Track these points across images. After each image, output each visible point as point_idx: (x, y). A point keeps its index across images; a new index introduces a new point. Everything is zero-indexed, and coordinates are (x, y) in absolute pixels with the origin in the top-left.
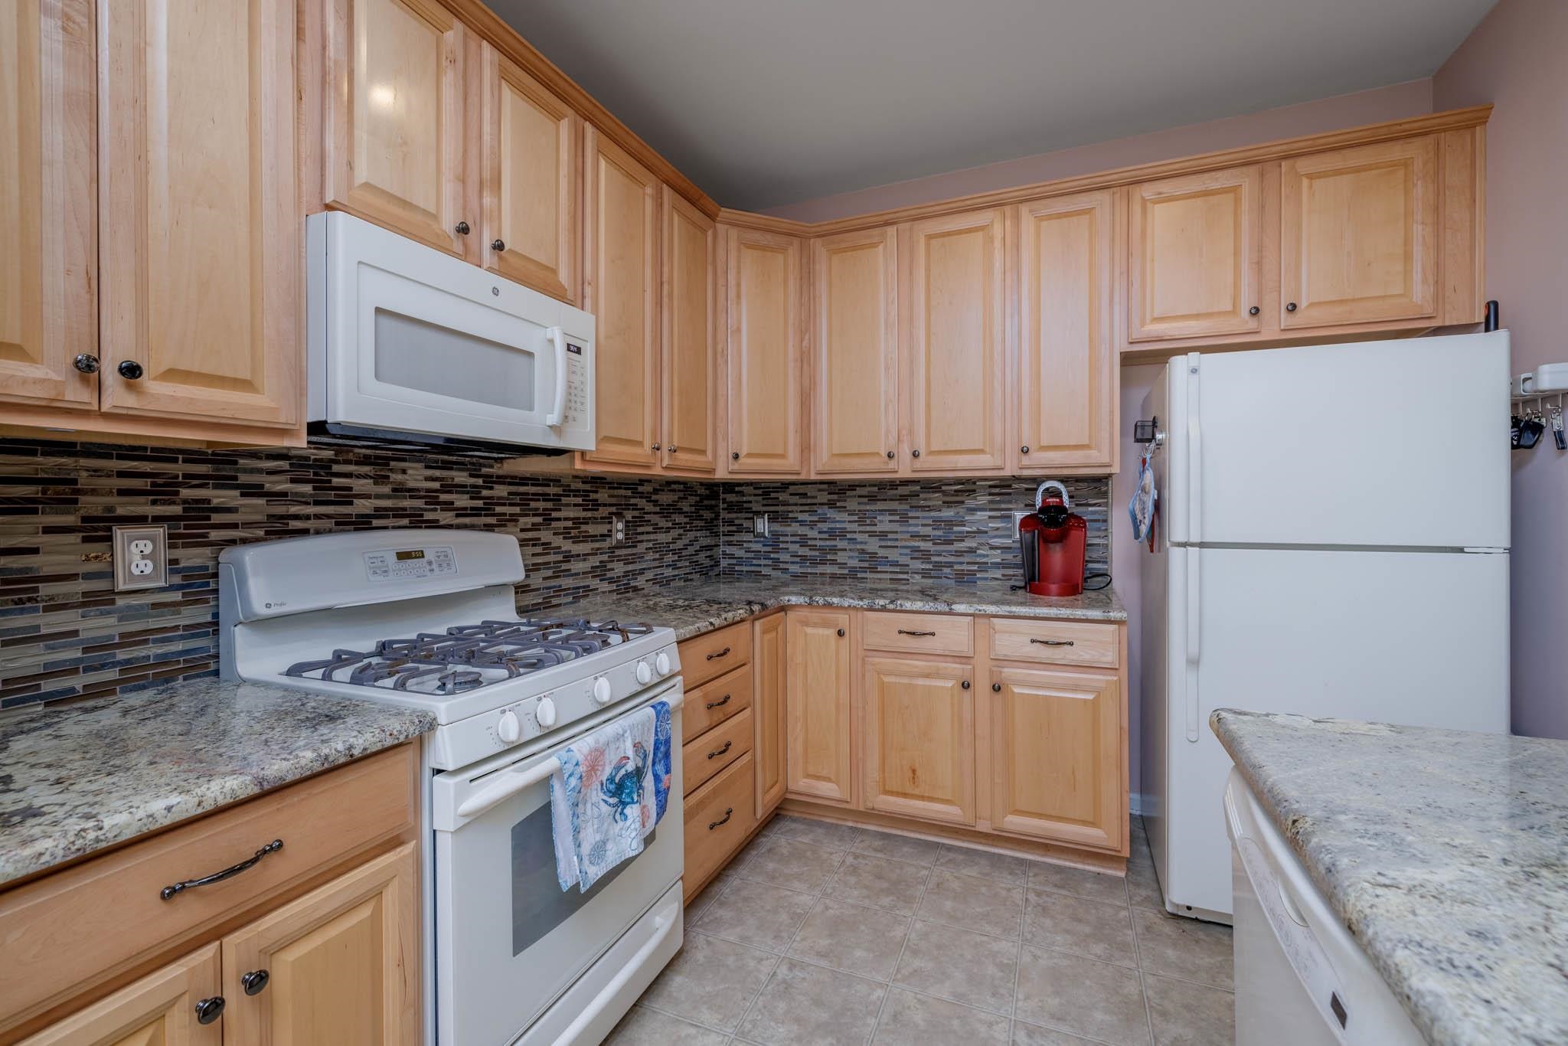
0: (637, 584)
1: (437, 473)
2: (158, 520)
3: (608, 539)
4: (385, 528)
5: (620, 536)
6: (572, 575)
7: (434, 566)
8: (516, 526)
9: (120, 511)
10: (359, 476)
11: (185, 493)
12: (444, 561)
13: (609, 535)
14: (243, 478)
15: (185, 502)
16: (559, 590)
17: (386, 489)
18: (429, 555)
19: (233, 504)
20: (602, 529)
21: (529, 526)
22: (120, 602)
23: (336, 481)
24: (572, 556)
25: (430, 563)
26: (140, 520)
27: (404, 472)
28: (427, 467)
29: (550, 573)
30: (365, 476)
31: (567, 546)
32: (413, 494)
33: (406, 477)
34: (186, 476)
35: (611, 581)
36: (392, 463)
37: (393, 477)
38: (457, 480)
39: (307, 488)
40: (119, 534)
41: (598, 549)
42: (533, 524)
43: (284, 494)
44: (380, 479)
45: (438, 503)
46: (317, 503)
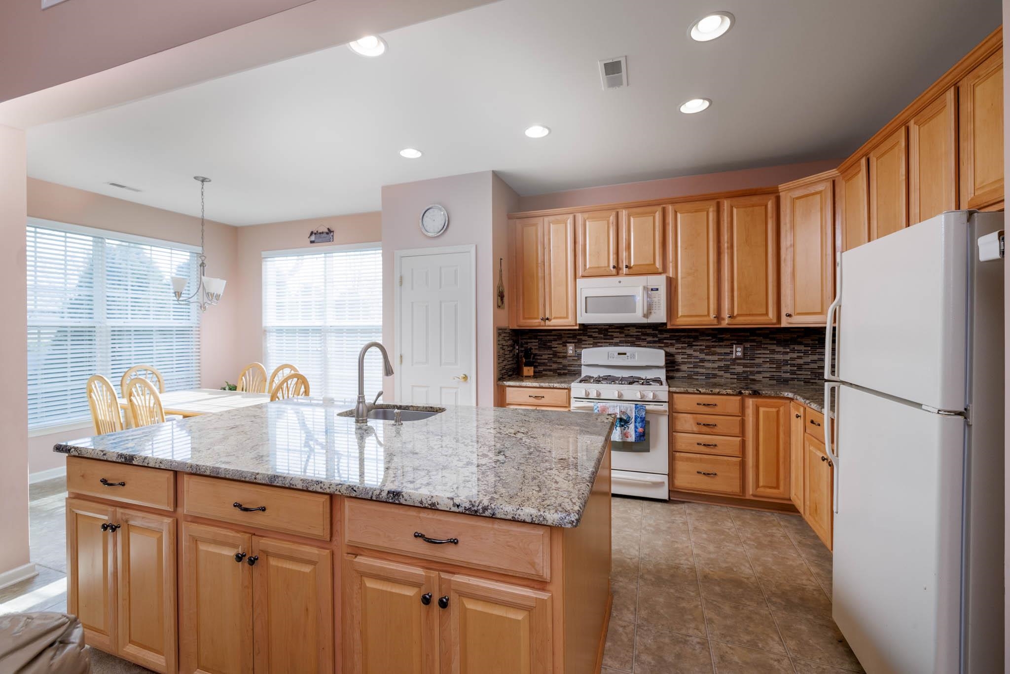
0: (755, 378)
1: (640, 330)
2: (573, 343)
3: (731, 355)
4: (623, 346)
5: (739, 354)
6: (705, 368)
7: (629, 358)
8: (673, 347)
9: (568, 341)
10: (615, 332)
11: (578, 337)
12: (633, 356)
13: (731, 353)
14: (589, 334)
15: (578, 339)
16: (697, 373)
17: (623, 335)
18: (628, 354)
19: (586, 339)
20: (728, 350)
21: (680, 348)
22: (568, 358)
23: (609, 334)
24: (705, 360)
25: (628, 357)
26: (570, 343)
27: (629, 330)
28: (636, 329)
29: (692, 366)
30: (618, 332)
31: (702, 356)
32: (631, 336)
33: (629, 332)
34: (578, 334)
35: (732, 374)
36: (625, 328)
37: (626, 332)
38: (648, 332)
39: (602, 336)
40: (568, 345)
41: (723, 359)
42: (682, 347)
43: (596, 337)
44: (621, 333)
45: (640, 339)
46: (604, 339)
